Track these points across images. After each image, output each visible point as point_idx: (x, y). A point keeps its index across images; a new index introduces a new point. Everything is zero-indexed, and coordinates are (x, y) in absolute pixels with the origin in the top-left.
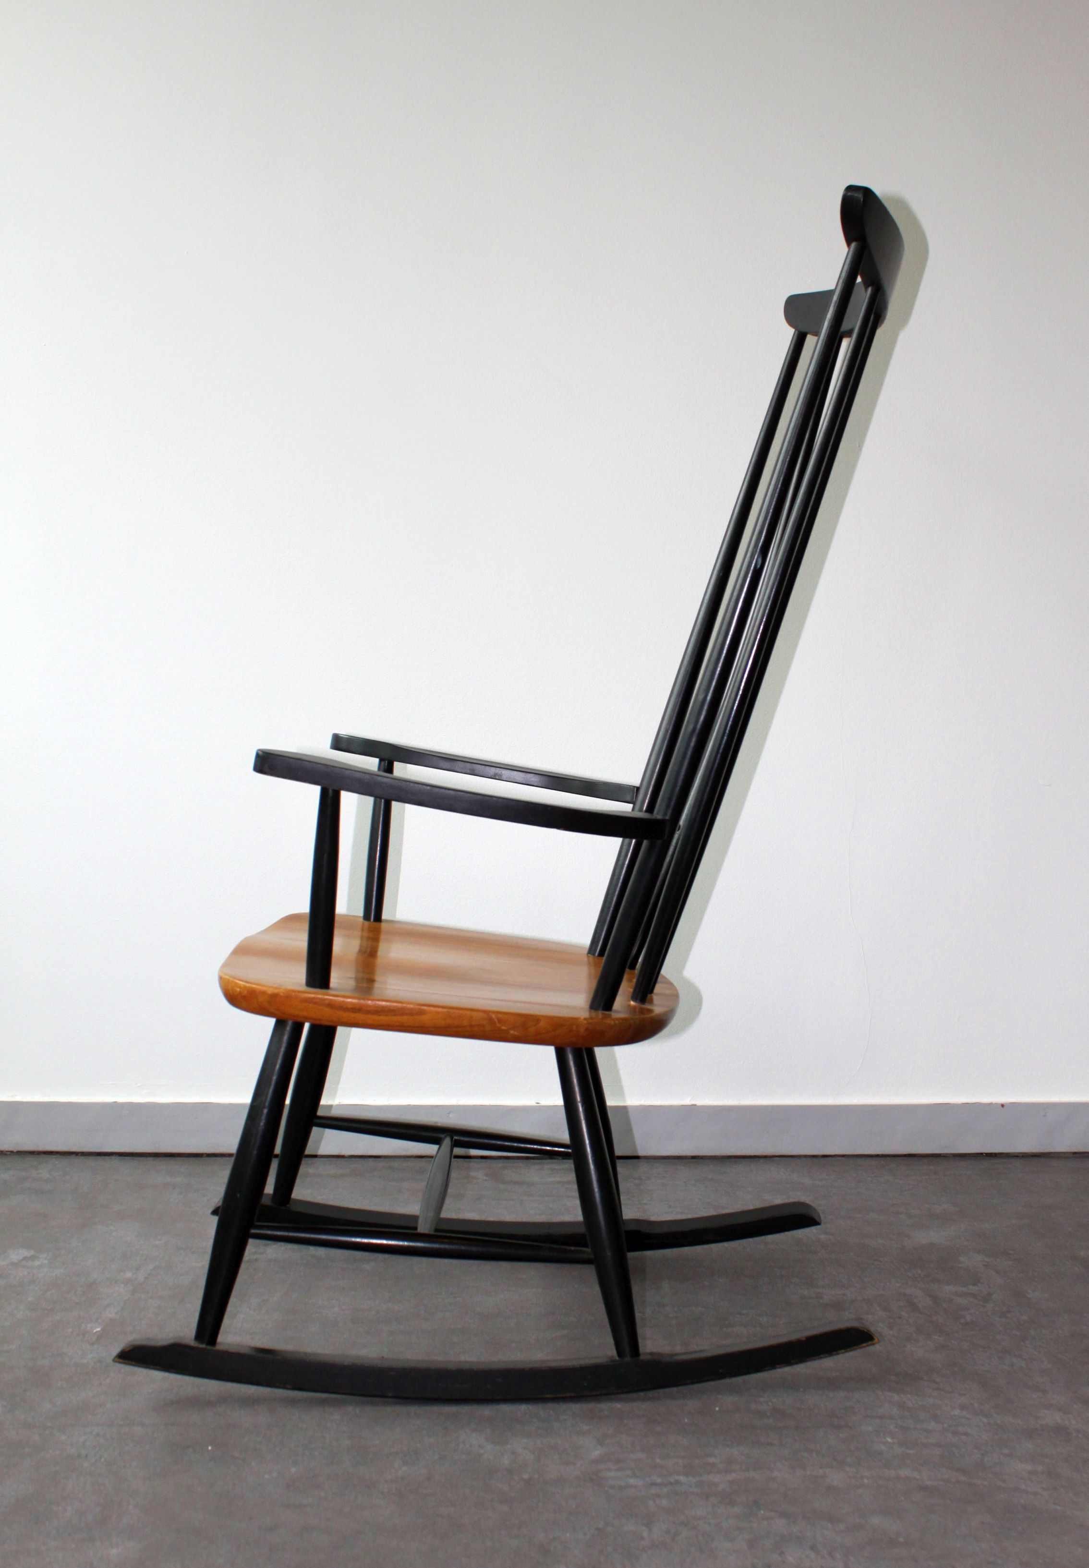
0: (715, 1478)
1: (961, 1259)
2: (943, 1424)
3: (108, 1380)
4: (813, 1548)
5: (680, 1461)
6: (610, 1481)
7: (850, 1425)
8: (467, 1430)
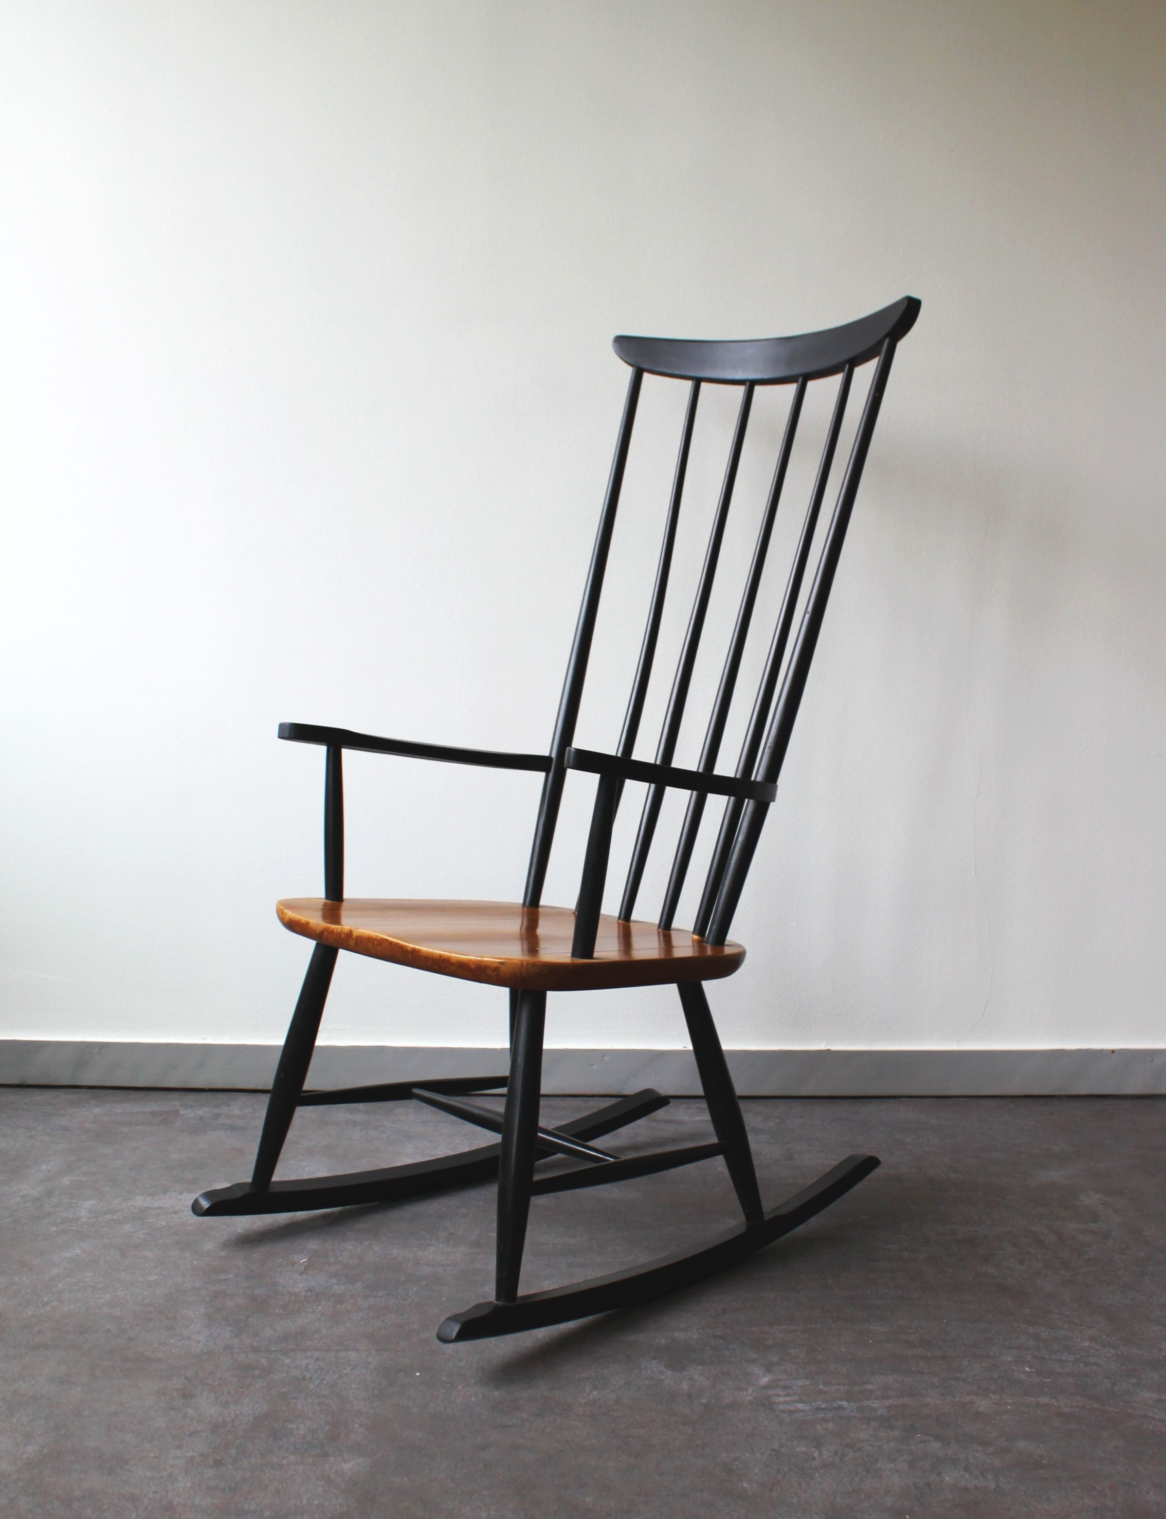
0: (875, 1404)
1: (1081, 1198)
2: (1075, 1355)
3: (320, 1307)
4: (966, 1469)
5: (841, 1387)
6: (780, 1406)
7: (991, 1354)
8: (648, 1358)
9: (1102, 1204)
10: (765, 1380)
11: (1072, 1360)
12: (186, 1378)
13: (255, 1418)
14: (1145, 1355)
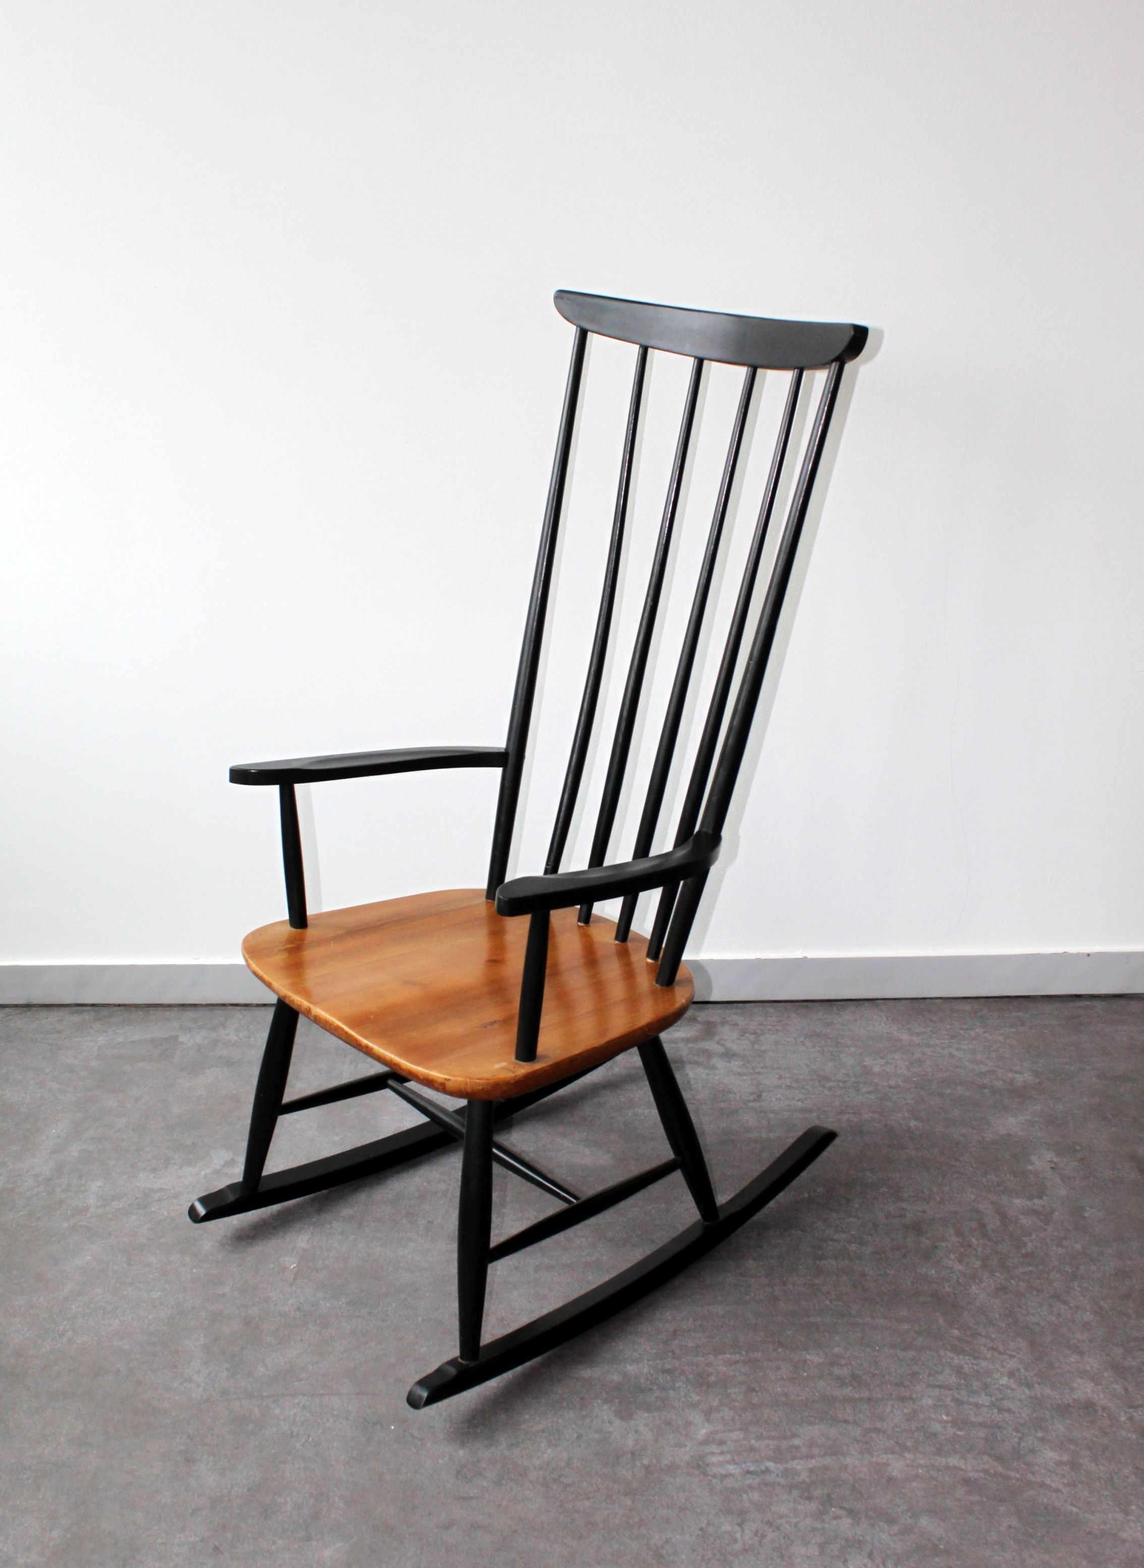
0: (798, 1465)
2: (991, 1397)
3: (307, 1333)
5: (771, 1442)
6: (713, 1468)
7: (914, 1396)
8: (599, 1401)
9: (1052, 1168)
10: (703, 1432)
11: (987, 1404)
12: (189, 1437)
13: (249, 1490)
14: (1057, 1397)
